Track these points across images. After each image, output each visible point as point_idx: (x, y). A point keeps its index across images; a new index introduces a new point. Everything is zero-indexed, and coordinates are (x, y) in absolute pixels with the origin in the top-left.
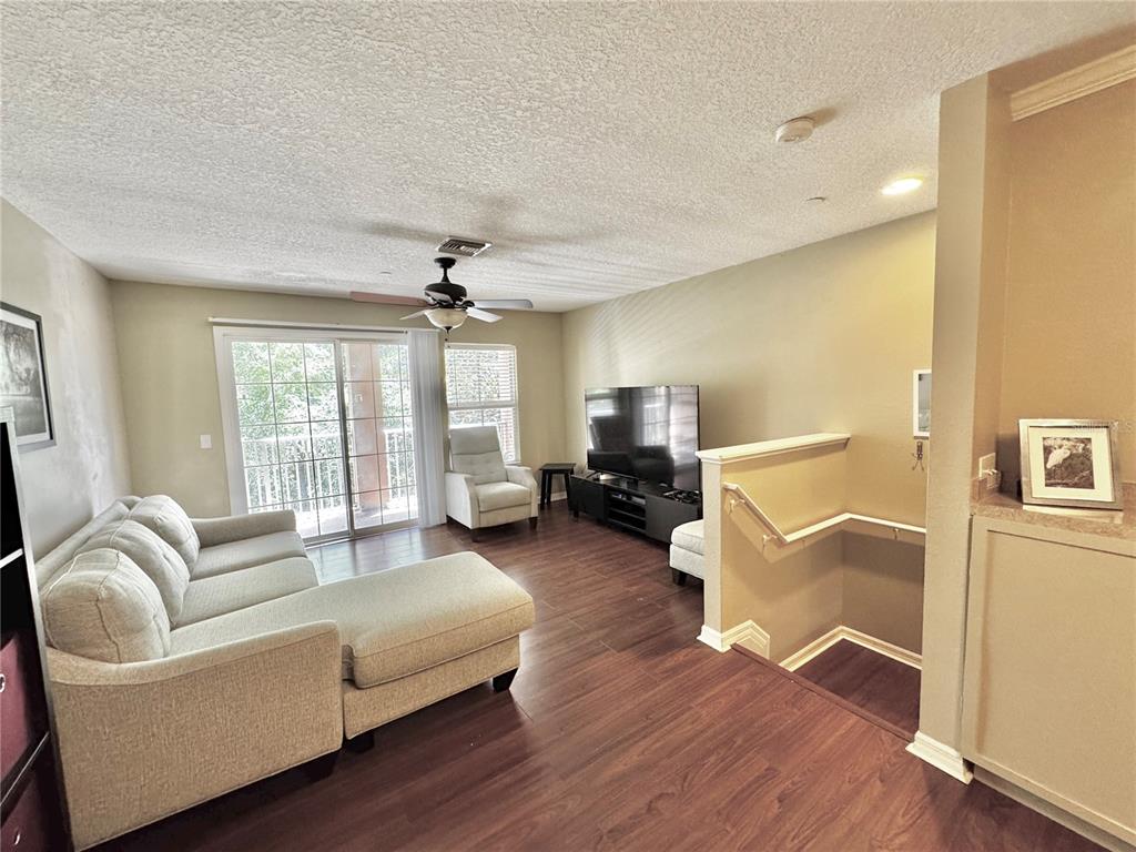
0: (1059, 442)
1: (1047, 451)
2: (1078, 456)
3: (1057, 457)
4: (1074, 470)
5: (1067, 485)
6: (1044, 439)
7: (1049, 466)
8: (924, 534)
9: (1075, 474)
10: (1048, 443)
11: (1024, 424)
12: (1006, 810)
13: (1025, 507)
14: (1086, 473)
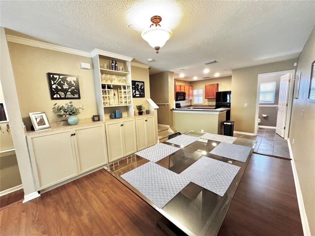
0: (38, 117)
1: (36, 119)
2: (42, 119)
3: (38, 120)
4: (41, 122)
5: (41, 125)
6: (35, 117)
7: (37, 122)
8: (14, 150)
9: (42, 123)
10: (36, 117)
11: (30, 114)
12: (49, 193)
13: (36, 131)
14: (44, 122)
